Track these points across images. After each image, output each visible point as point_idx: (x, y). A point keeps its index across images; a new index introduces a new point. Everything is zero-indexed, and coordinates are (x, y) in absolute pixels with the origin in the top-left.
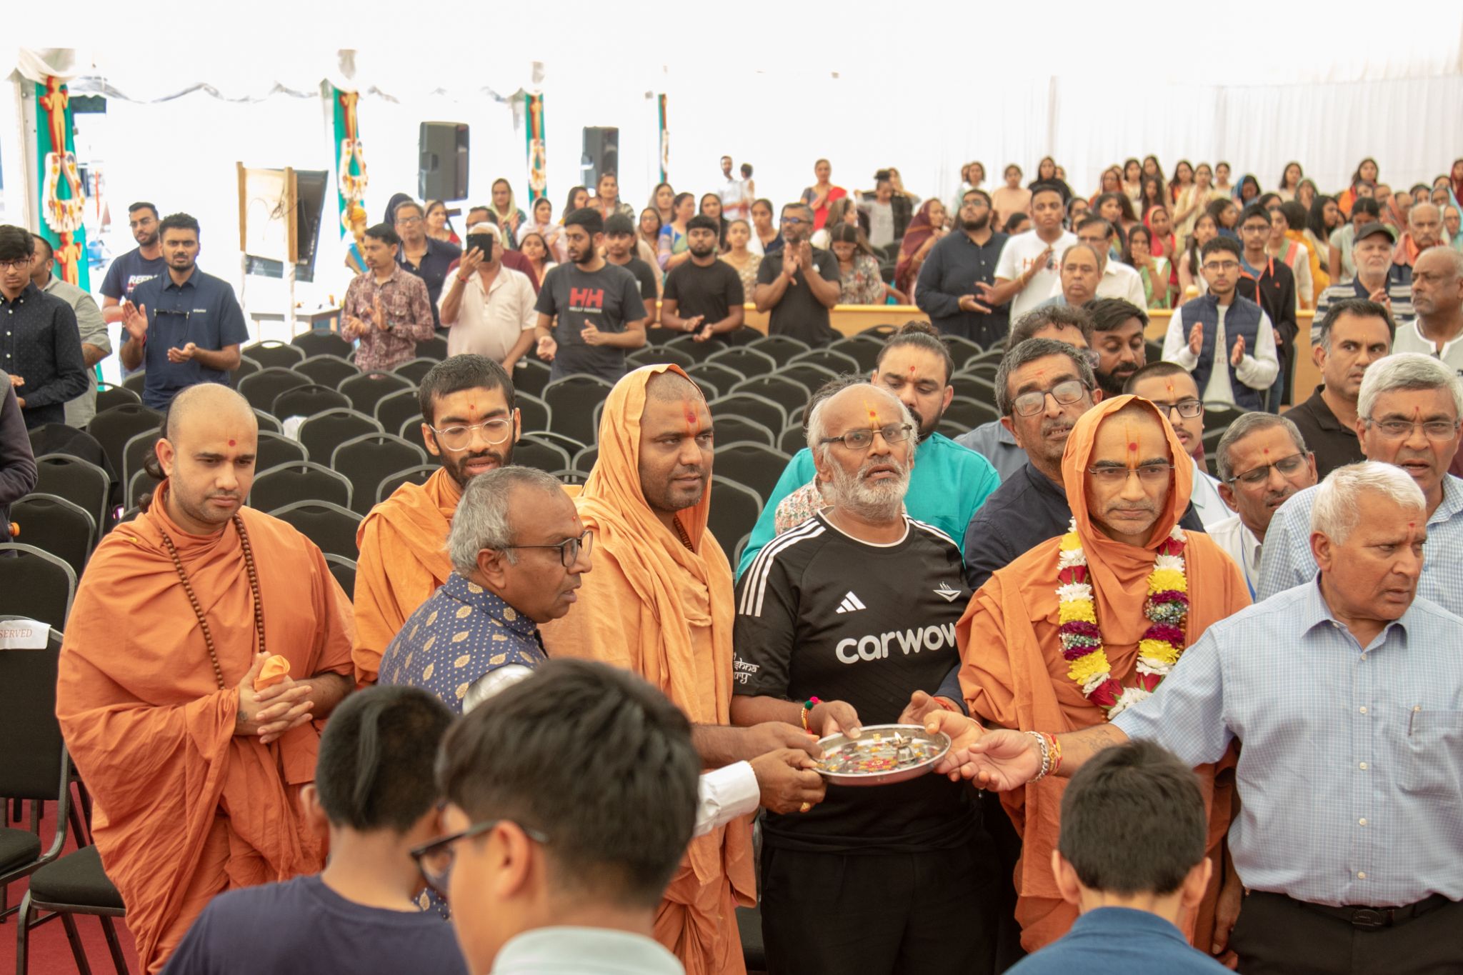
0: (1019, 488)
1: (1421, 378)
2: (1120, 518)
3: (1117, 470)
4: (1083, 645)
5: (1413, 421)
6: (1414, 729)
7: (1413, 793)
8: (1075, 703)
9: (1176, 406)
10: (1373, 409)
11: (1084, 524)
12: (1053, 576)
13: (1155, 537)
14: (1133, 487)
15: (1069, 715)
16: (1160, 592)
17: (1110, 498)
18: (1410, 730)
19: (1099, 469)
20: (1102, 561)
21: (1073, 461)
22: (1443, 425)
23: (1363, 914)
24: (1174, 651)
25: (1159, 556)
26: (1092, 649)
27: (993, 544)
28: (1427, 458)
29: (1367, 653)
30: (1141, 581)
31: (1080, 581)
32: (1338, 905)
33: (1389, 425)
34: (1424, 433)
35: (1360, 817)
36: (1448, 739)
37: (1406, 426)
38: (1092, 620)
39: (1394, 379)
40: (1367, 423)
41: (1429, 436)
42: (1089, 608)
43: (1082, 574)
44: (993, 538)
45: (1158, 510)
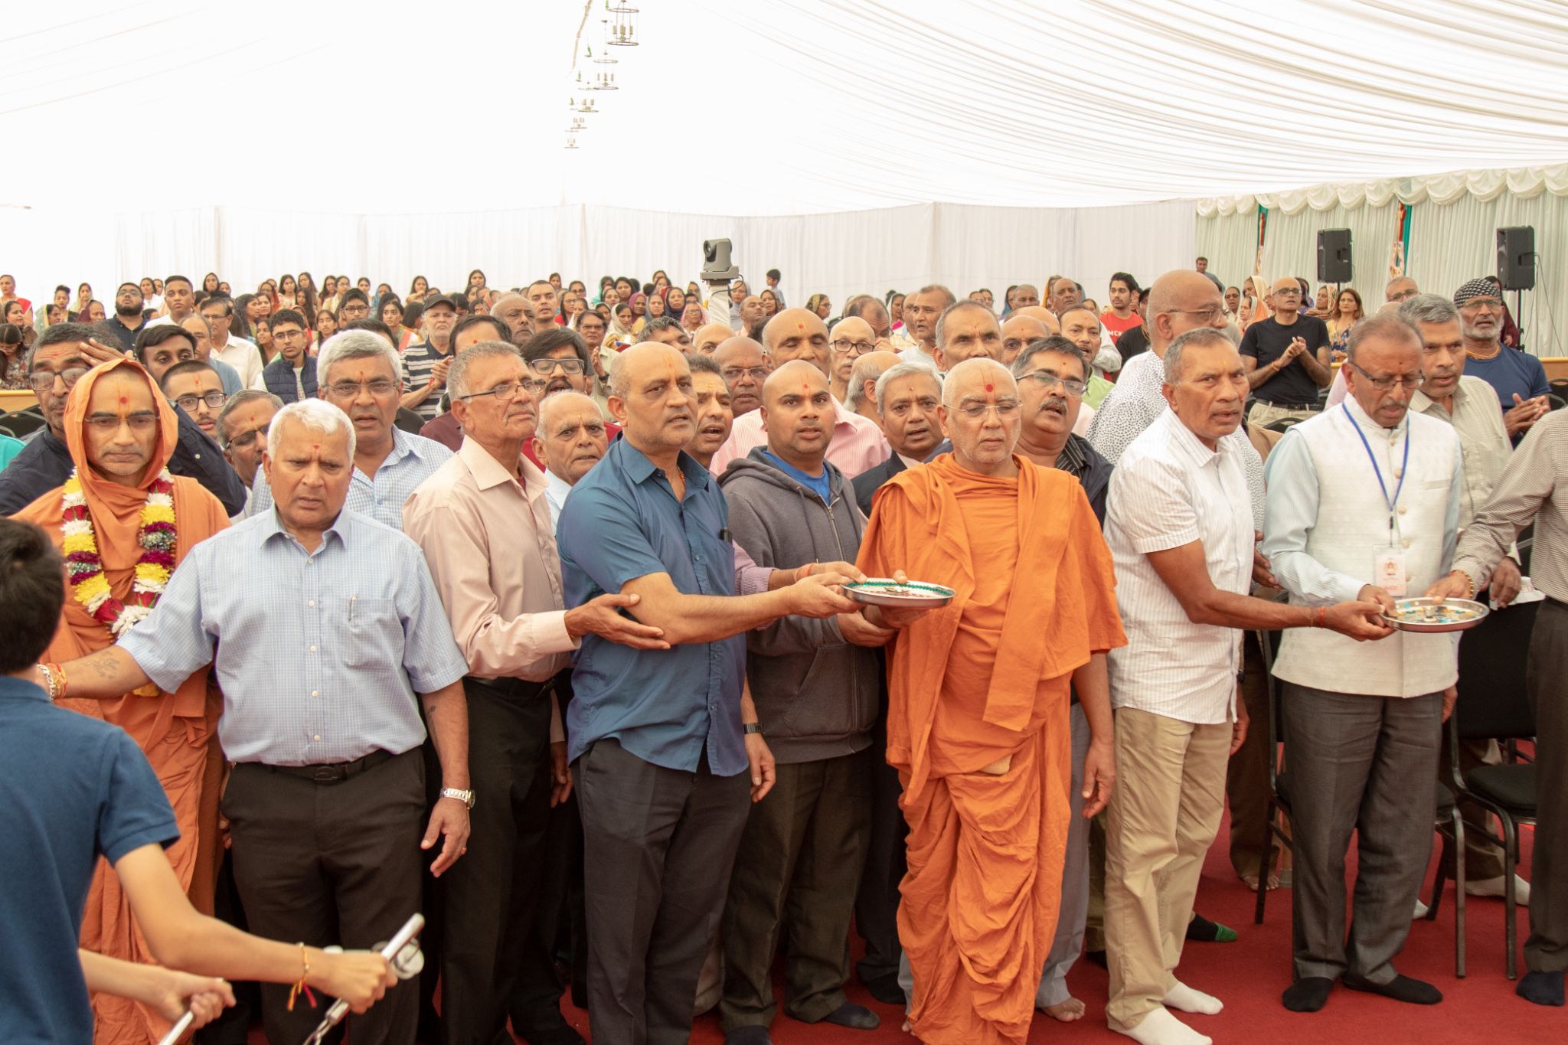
0: (37, 450)
1: (363, 348)
2: (114, 461)
3: (110, 420)
4: (85, 570)
5: (360, 383)
6: (353, 615)
7: (356, 667)
8: (85, 623)
9: (203, 398)
10: (328, 377)
11: (83, 467)
12: (58, 517)
13: (146, 478)
14: (123, 434)
15: (79, 634)
16: (150, 523)
17: (104, 444)
18: (350, 615)
19: (94, 419)
20: (100, 500)
21: (73, 415)
22: (384, 385)
23: (321, 771)
24: (165, 571)
25: (150, 495)
26: (92, 574)
27: (15, 498)
28: (374, 412)
29: (314, 557)
30: (134, 516)
31: (81, 517)
32: (300, 765)
33: (341, 388)
34: (369, 392)
35: (313, 690)
36: (380, 621)
37: (354, 388)
38: (93, 550)
39: (341, 351)
40: (325, 389)
41: (374, 394)
42: (90, 541)
43: (83, 512)
44: (15, 493)
45: (147, 454)
